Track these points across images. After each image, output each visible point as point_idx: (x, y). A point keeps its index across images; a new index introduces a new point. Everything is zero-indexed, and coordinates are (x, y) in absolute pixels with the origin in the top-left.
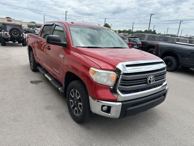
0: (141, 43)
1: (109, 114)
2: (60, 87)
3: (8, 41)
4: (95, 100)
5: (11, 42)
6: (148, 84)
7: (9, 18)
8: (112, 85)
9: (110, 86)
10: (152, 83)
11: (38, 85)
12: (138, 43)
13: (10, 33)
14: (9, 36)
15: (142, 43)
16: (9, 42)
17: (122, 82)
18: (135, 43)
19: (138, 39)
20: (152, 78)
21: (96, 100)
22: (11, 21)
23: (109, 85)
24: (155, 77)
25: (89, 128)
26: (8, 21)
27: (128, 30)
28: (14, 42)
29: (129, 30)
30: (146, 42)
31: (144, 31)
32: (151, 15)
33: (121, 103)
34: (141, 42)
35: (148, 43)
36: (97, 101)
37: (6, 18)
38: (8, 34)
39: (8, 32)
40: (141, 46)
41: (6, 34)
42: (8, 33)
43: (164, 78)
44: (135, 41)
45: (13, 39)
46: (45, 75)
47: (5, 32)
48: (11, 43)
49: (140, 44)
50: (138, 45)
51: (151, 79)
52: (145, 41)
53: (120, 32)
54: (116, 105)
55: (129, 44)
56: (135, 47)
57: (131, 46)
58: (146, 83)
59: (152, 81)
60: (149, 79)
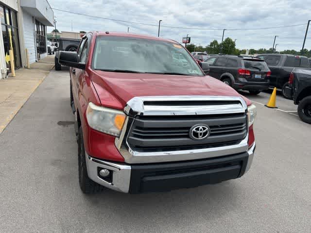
0: (269, 70)
1: (110, 184)
4: (90, 158)
6: (193, 139)
7: (84, 32)
8: (118, 134)
9: (116, 135)
10: (200, 138)
11: (66, 128)
12: (262, 71)
15: (271, 70)
17: (135, 131)
18: (258, 70)
19: (264, 63)
20: (201, 128)
21: (91, 158)
23: (114, 133)
24: (211, 127)
25: (95, 203)
27: (268, 49)
29: (271, 49)
30: (282, 70)
32: (309, 21)
33: (129, 167)
34: (270, 68)
36: (92, 160)
37: (80, 32)
40: (268, 75)
43: (241, 131)
44: (259, 67)
47: (60, 51)
49: (266, 73)
50: (262, 74)
51: (197, 129)
52: (280, 66)
53: (252, 52)
54: (120, 169)
55: (245, 71)
56: (256, 76)
57: (249, 74)
58: (188, 136)
59: (201, 134)
60: (194, 130)
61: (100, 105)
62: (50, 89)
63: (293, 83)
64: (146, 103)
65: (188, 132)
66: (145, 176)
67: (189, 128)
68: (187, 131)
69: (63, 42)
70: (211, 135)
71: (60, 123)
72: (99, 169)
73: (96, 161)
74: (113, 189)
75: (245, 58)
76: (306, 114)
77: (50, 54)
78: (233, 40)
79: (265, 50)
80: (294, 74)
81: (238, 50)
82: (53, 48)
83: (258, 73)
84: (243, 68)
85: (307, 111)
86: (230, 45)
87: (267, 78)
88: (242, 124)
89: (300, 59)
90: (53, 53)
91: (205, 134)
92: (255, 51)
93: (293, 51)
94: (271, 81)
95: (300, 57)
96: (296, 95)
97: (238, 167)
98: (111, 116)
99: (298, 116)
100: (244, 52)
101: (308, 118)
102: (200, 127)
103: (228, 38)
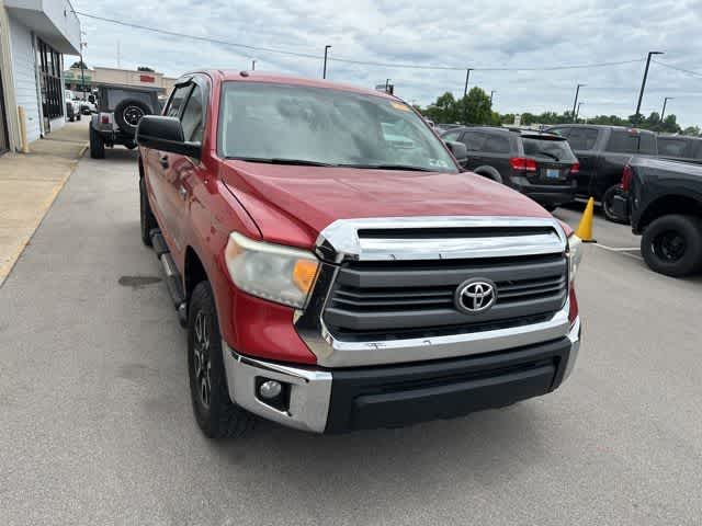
0: (576, 161)
1: (285, 413)
2: (183, 302)
3: (111, 143)
4: (237, 358)
5: (123, 147)
6: (462, 311)
7: (147, 70)
8: (299, 303)
9: (296, 305)
10: (478, 308)
11: (139, 292)
12: (561, 161)
13: (118, 118)
14: (115, 127)
15: (579, 159)
16: (116, 147)
17: (340, 296)
18: (551, 160)
19: (565, 145)
20: (479, 286)
21: (240, 357)
22: (152, 80)
23: (292, 301)
24: (499, 284)
26: (144, 79)
27: (560, 113)
28: (131, 146)
29: (567, 113)
30: (601, 159)
31: (627, 119)
32: (650, 54)
34: (578, 156)
35: (611, 160)
36: (242, 360)
37: (139, 69)
38: (110, 121)
39: (110, 112)
40: (573, 171)
41: (106, 120)
42: (111, 116)
43: (557, 292)
44: (554, 152)
45: (125, 136)
46: (164, 256)
47: (103, 114)
48: (121, 151)
49: (570, 166)
50: (562, 167)
51: (472, 290)
52: (597, 152)
53: (528, 119)
54: (307, 381)
55: (526, 163)
56: (549, 173)
57: (533, 169)
58: (451, 306)
59: (479, 300)
60: (465, 290)
61: (260, 238)
62: (86, 202)
63: (630, 187)
64: (363, 233)
65: (452, 297)
66: (362, 395)
67: (453, 287)
68: (450, 293)
69: (109, 92)
70: (499, 301)
71: (124, 281)
72: (260, 381)
73: (251, 364)
74: (290, 424)
75: (523, 133)
76: (659, 253)
77: (72, 120)
78: (488, 93)
79: (555, 114)
80: (632, 168)
81: (497, 114)
82: (76, 105)
83: (552, 167)
84: (522, 154)
85: (661, 250)
86: (481, 104)
87: (571, 177)
88: (559, 277)
89: (638, 137)
90: (79, 119)
91: (487, 299)
92: (535, 117)
93: (613, 117)
94: (579, 183)
95: (639, 131)
96: (635, 215)
97: (549, 369)
98: (282, 262)
99: (642, 259)
100: (510, 119)
101: (665, 264)
102: (477, 285)
103: (476, 88)
